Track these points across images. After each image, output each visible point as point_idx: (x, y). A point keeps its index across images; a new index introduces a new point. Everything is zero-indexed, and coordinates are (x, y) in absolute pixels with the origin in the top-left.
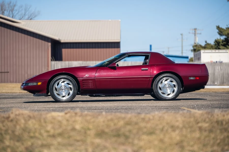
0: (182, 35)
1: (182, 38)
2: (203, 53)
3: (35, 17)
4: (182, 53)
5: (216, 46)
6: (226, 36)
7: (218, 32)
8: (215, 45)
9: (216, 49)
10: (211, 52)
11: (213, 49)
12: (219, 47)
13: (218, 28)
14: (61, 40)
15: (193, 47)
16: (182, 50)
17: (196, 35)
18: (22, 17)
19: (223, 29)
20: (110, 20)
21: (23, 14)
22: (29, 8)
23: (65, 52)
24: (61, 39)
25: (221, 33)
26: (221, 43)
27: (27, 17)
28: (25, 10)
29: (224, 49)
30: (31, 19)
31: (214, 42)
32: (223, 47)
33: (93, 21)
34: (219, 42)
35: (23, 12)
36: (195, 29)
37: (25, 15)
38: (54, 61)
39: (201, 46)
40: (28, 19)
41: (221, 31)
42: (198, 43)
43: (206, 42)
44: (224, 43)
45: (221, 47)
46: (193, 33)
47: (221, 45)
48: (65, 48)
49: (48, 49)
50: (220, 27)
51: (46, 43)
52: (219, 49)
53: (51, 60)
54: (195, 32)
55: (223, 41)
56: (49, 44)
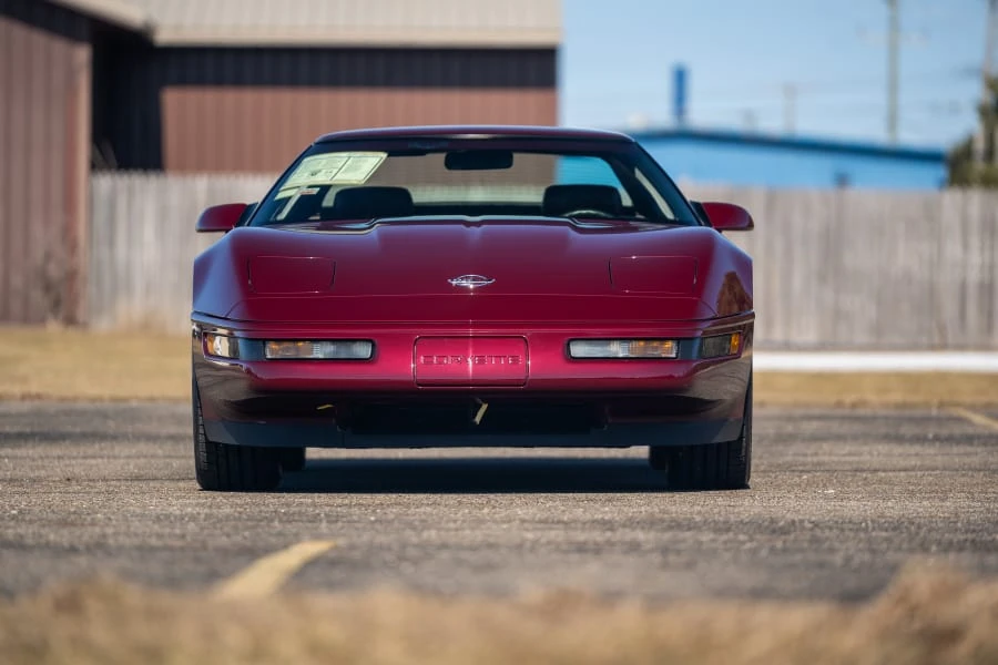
4: (892, 120)
14: (157, 28)
23: (182, 108)
48: (183, 81)
51: (59, 47)
53: (94, 167)
56: (82, 55)
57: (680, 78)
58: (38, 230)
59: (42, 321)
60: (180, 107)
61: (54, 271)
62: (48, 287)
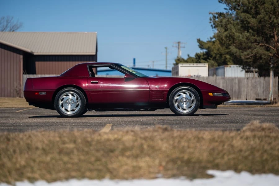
0: (166, 48)
1: (166, 51)
2: (181, 66)
3: (17, 29)
4: (166, 67)
5: (197, 60)
6: (207, 49)
7: (199, 45)
8: (196, 58)
9: (197, 62)
10: (189, 65)
11: (193, 63)
12: (200, 61)
13: (199, 41)
14: (34, 53)
15: (176, 60)
16: (166, 64)
17: (180, 48)
18: (3, 29)
19: (204, 42)
20: (86, 32)
21: (5, 25)
22: (11, 20)
23: (39, 65)
24: (33, 51)
25: (202, 47)
26: (202, 57)
27: (8, 29)
28: (7, 22)
29: (205, 63)
30: (13, 31)
31: (195, 56)
32: (204, 61)
33: (68, 33)
34: (200, 56)
35: (5, 23)
36: (179, 43)
37: (6, 26)
38: (26, 75)
39: (183, 59)
40: (10, 31)
41: (201, 45)
42: (180, 57)
43: (188, 56)
44: (205, 56)
45: (202, 61)
46: (176, 47)
47: (202, 59)
48: (38, 61)
49: (20, 62)
50: (201, 40)
51: (18, 55)
52: (200, 63)
53: (23, 74)
54: (179, 45)
55: (204, 55)
56: (22, 57)
57: (134, 60)
58: (15, 83)
59: (16, 97)
60: (38, 64)
61: (17, 89)
62: (17, 92)
